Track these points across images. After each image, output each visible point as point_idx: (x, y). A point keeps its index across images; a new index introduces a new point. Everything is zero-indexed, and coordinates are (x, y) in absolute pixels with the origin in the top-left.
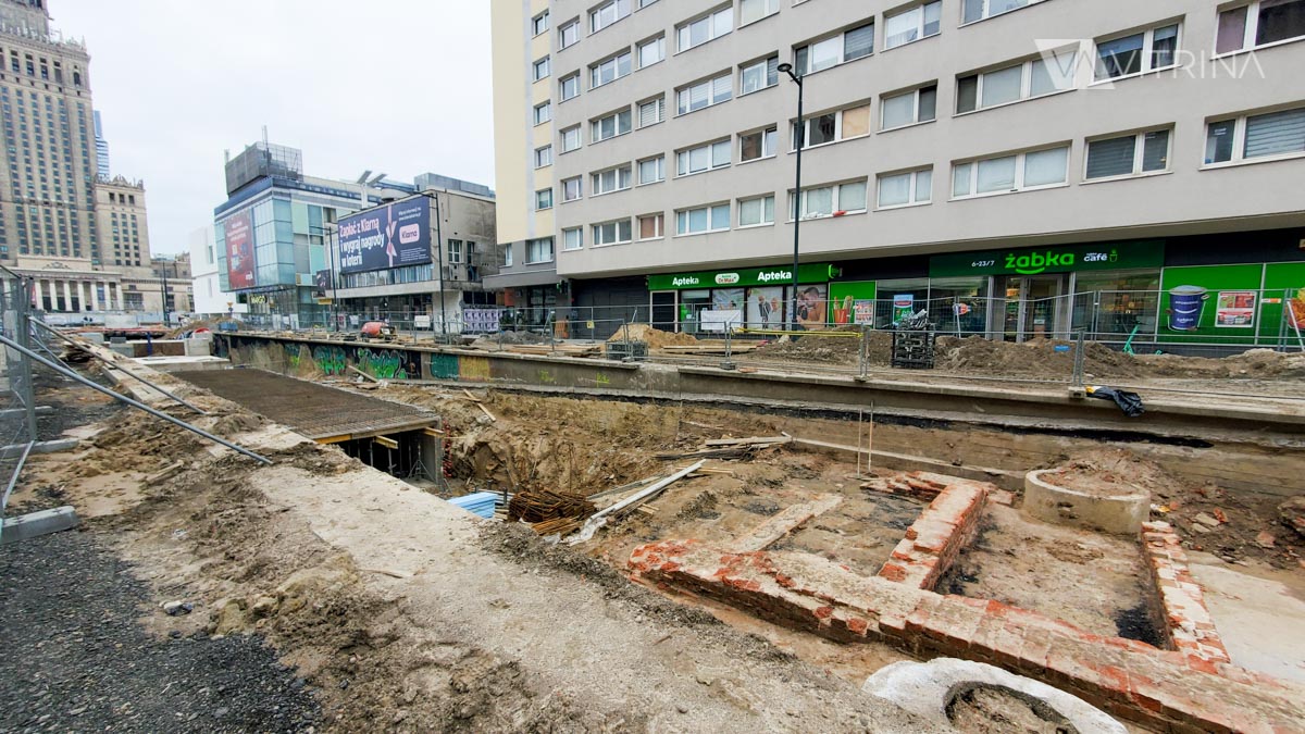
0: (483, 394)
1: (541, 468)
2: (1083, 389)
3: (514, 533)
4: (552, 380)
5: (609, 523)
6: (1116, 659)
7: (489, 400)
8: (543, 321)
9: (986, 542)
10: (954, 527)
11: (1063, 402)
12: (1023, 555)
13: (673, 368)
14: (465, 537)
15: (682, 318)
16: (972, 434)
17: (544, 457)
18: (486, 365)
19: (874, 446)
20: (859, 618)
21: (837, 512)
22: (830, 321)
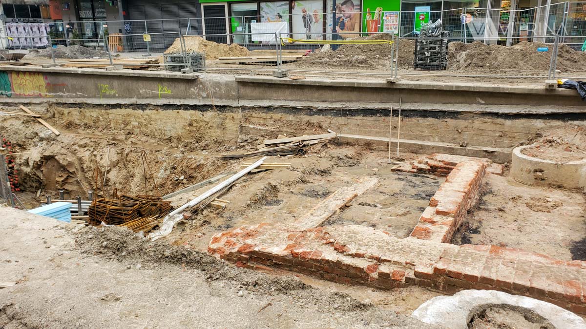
0: (42, 109)
1: (113, 176)
2: (555, 82)
3: (111, 235)
4: (113, 92)
5: (185, 218)
6: (574, 275)
7: (49, 115)
8: (95, 35)
9: (484, 203)
10: (464, 194)
11: (541, 93)
12: (510, 210)
13: (230, 78)
14: (61, 244)
15: (233, 30)
16: (475, 121)
17: (114, 165)
18: (41, 81)
19: (403, 136)
20: (399, 269)
21: (375, 191)
22: (363, 31)
